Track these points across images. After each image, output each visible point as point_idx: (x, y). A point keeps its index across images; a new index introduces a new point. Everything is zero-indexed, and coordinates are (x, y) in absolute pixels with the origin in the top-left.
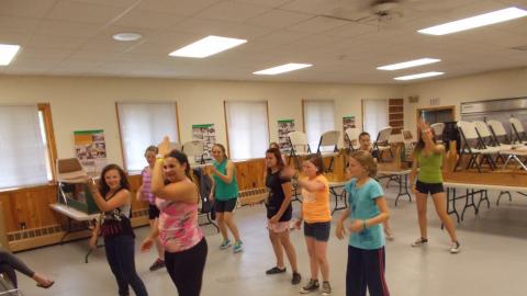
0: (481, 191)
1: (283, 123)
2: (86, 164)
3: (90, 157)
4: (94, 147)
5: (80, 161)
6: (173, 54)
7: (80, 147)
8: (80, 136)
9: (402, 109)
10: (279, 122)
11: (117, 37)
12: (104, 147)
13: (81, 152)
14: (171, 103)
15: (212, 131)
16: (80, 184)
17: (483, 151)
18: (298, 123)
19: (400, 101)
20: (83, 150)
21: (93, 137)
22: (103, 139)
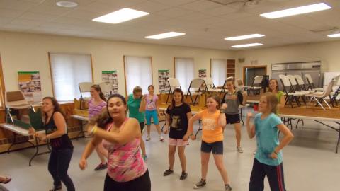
0: (302, 120)
1: (162, 72)
2: (27, 95)
3: (30, 91)
4: (33, 83)
5: (23, 94)
6: (95, 20)
7: (23, 83)
8: (22, 75)
9: (234, 66)
10: (159, 71)
11: (59, 4)
12: (40, 84)
13: (23, 87)
14: (88, 55)
15: (115, 75)
16: (22, 110)
17: (294, 94)
18: (171, 72)
19: (233, 61)
20: (24, 85)
21: (32, 77)
22: (39, 78)
